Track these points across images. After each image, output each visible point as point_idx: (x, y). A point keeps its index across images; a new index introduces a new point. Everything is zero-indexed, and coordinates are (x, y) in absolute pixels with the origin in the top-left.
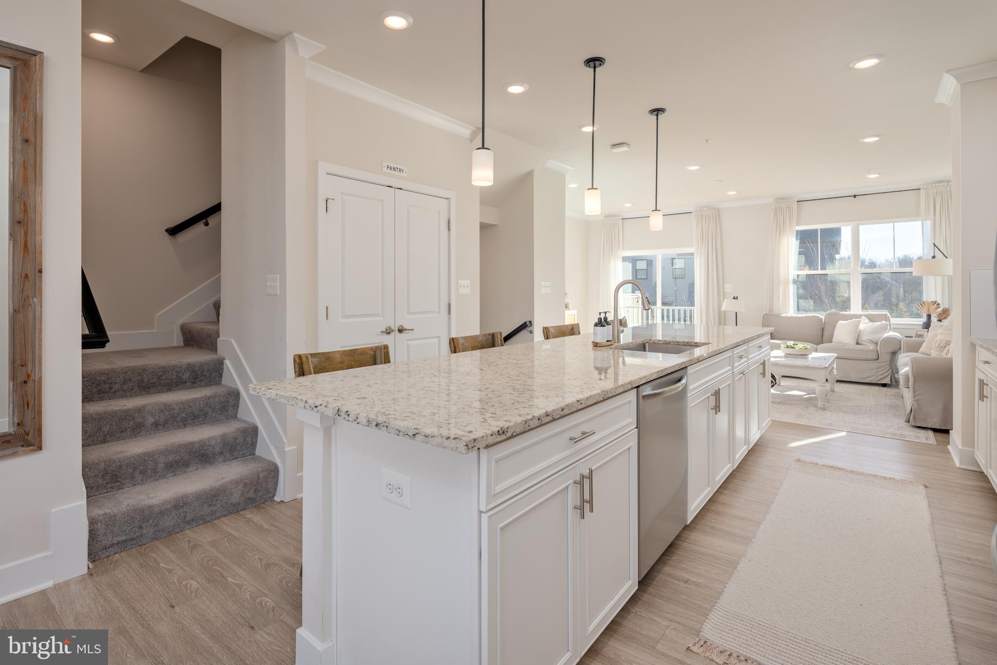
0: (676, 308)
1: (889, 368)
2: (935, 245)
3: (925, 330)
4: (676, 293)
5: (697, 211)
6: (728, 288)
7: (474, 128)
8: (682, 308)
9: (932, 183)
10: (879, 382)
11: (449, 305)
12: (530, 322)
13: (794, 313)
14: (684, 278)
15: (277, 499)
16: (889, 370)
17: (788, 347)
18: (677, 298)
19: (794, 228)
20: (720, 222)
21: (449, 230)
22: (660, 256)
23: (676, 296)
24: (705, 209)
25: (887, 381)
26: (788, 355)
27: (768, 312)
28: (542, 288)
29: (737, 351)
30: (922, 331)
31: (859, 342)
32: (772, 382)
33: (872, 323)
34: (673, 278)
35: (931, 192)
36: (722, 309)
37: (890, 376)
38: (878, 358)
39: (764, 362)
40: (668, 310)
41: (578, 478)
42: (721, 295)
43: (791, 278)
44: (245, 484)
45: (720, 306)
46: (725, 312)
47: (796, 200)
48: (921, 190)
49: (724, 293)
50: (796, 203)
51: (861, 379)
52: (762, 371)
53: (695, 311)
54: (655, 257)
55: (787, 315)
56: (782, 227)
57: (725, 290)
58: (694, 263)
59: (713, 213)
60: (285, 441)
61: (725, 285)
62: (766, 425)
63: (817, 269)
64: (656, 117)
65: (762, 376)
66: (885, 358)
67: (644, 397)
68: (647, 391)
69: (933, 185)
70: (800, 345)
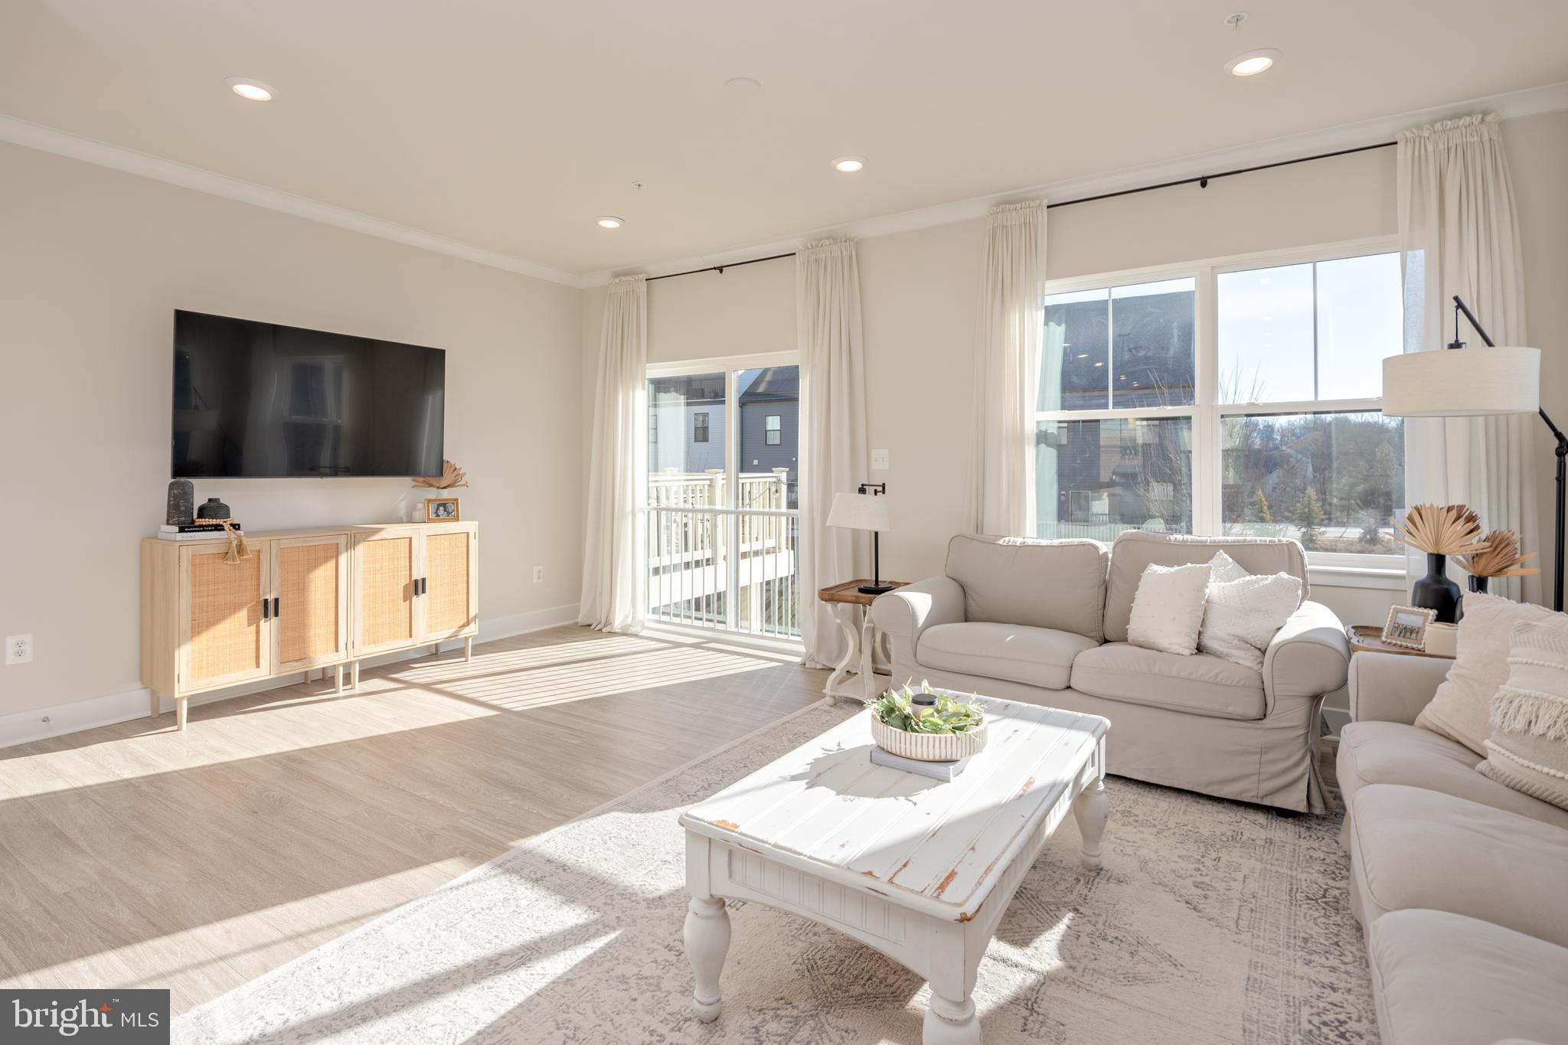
1: (1303, 751)
2: (1460, 305)
3: (1426, 611)
5: (805, 248)
6: (881, 460)
9: (1433, 123)
10: (1267, 802)
13: (1040, 534)
16: (1303, 758)
20: (859, 273)
22: (735, 377)
24: (827, 242)
25: (1294, 800)
30: (1413, 613)
31: (1209, 642)
33: (1248, 578)
35: (1430, 149)
37: (1303, 785)
38: (1265, 716)
42: (862, 480)
43: (1031, 429)
47: (1046, 202)
48: (1400, 147)
49: (869, 473)
50: (1044, 210)
51: (1208, 785)
54: (724, 378)
55: (1019, 541)
56: (1007, 281)
57: (874, 467)
59: (845, 253)
61: (872, 452)
63: (1105, 406)
66: (1291, 715)
69: (1438, 126)
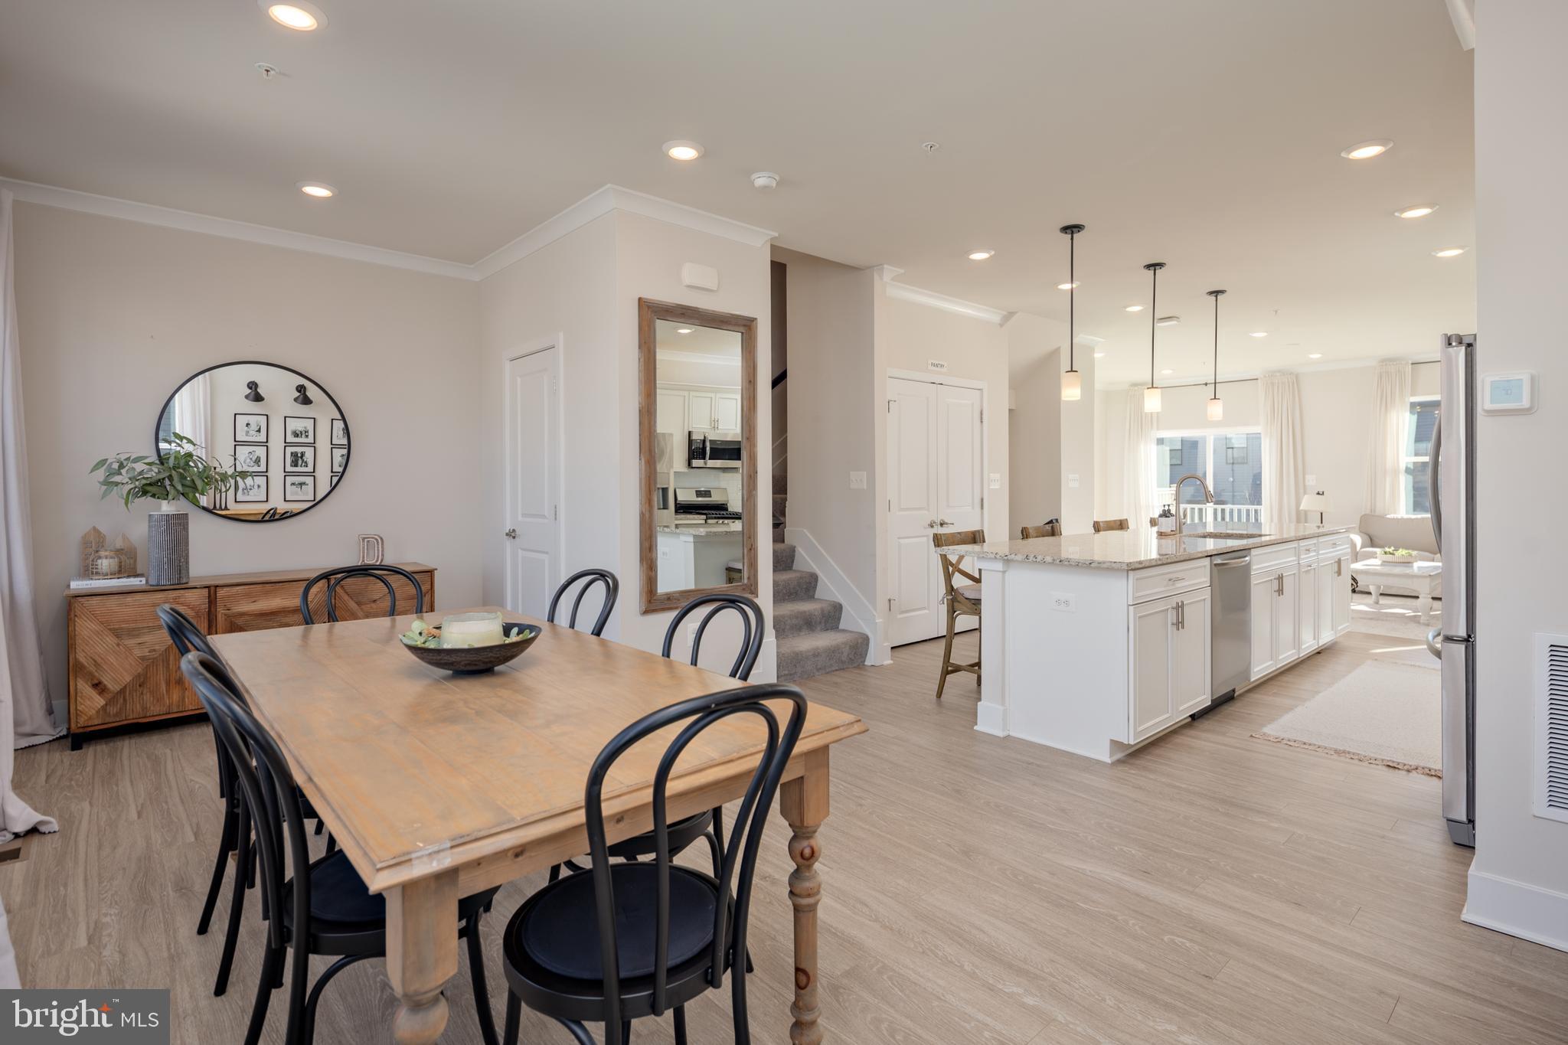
0: (1236, 507)
4: (1233, 487)
5: (1265, 377)
6: (1311, 480)
7: (1005, 313)
8: (1244, 508)
11: (982, 500)
12: (1057, 520)
13: (1407, 513)
14: (1247, 463)
15: (868, 662)
17: (1386, 553)
18: (1235, 494)
19: (1407, 399)
20: (1299, 391)
21: (982, 422)
22: (1212, 437)
23: (1233, 491)
24: (1278, 374)
26: (1385, 563)
27: (1368, 512)
28: (1070, 481)
29: (1303, 543)
32: (1352, 584)
34: (1227, 463)
36: (1301, 508)
39: (1339, 560)
40: (1223, 511)
41: (1175, 606)
42: (1300, 489)
43: (1403, 467)
44: (850, 646)
45: (1298, 504)
46: (1306, 512)
47: (1410, 362)
49: (1305, 486)
50: (1410, 366)
52: (1336, 569)
53: (1262, 511)
54: (1204, 439)
55: (1394, 516)
56: (1389, 398)
57: (1307, 483)
58: (1260, 444)
59: (1289, 378)
60: (875, 613)
61: (1307, 476)
62: (1342, 630)
64: (1215, 298)
65: (1336, 575)
67: (1216, 565)
68: (1218, 561)
70: (1402, 552)
